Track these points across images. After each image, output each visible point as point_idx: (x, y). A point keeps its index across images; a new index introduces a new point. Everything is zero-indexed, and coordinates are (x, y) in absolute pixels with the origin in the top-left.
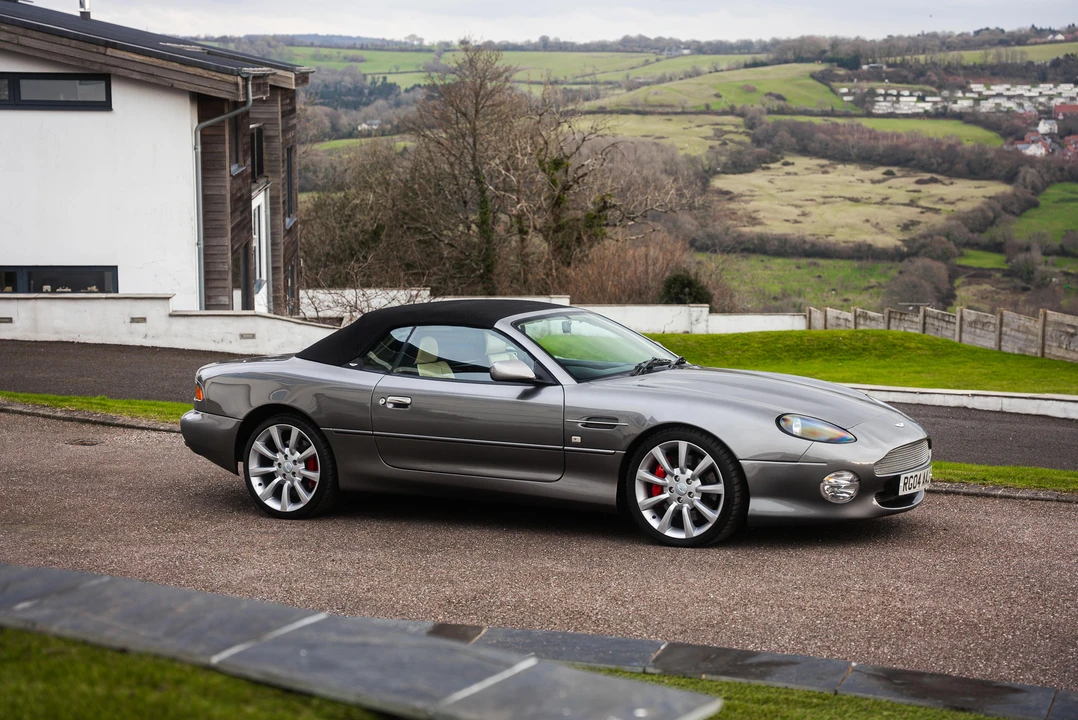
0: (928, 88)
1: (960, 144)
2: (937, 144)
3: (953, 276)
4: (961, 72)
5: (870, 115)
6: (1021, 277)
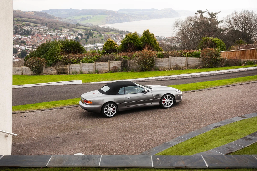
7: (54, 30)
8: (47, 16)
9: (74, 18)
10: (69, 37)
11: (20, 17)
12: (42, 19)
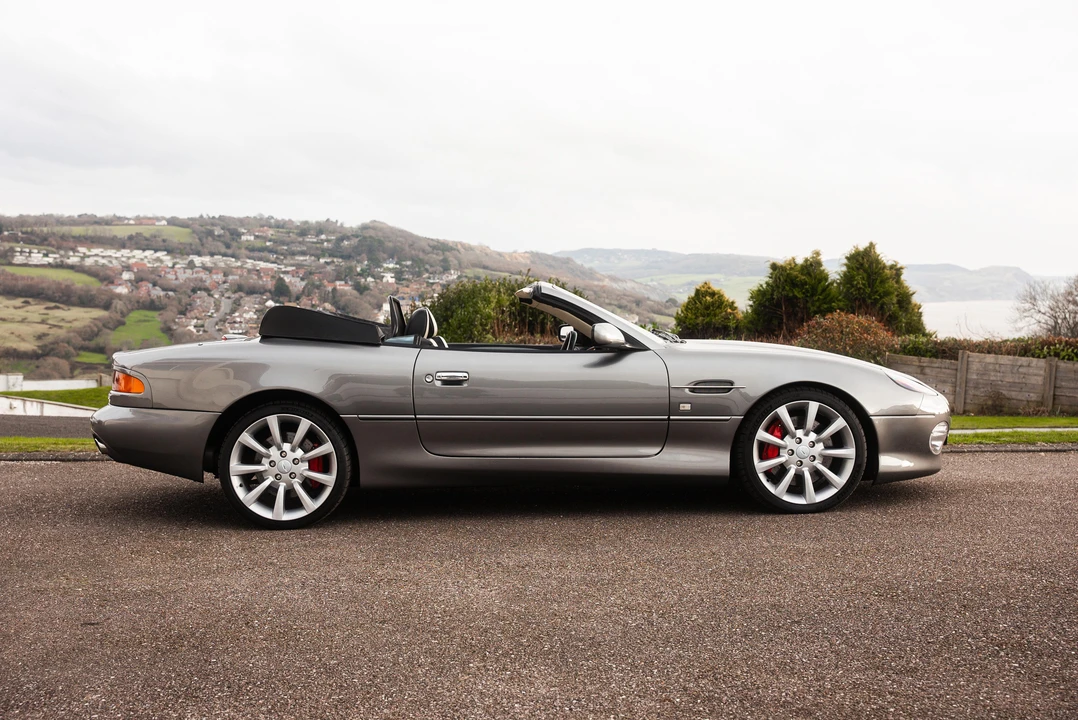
0: (50, 248)
1: (73, 284)
2: (59, 284)
3: (73, 368)
4: (71, 240)
5: (10, 264)
8: (572, 270)
9: (661, 282)
11: (485, 267)
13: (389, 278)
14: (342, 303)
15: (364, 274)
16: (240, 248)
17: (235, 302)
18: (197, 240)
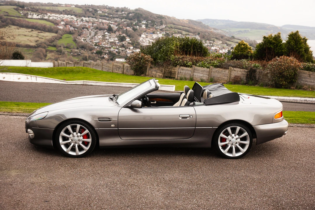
0: (39, 13)
1: (46, 25)
2: (42, 25)
3: (46, 51)
4: (46, 11)
5: (27, 18)
6: (59, 52)
7: (206, 41)
8: (202, 26)
9: (230, 30)
10: (221, 49)
11: (174, 24)
12: (195, 28)
13: (144, 27)
14: (129, 34)
15: (136, 25)
16: (97, 15)
17: (95, 33)
18: (84, 13)
